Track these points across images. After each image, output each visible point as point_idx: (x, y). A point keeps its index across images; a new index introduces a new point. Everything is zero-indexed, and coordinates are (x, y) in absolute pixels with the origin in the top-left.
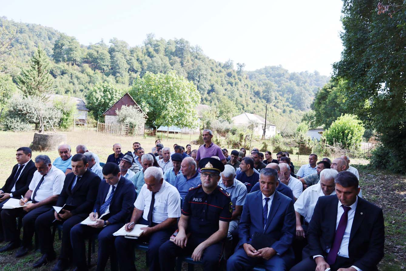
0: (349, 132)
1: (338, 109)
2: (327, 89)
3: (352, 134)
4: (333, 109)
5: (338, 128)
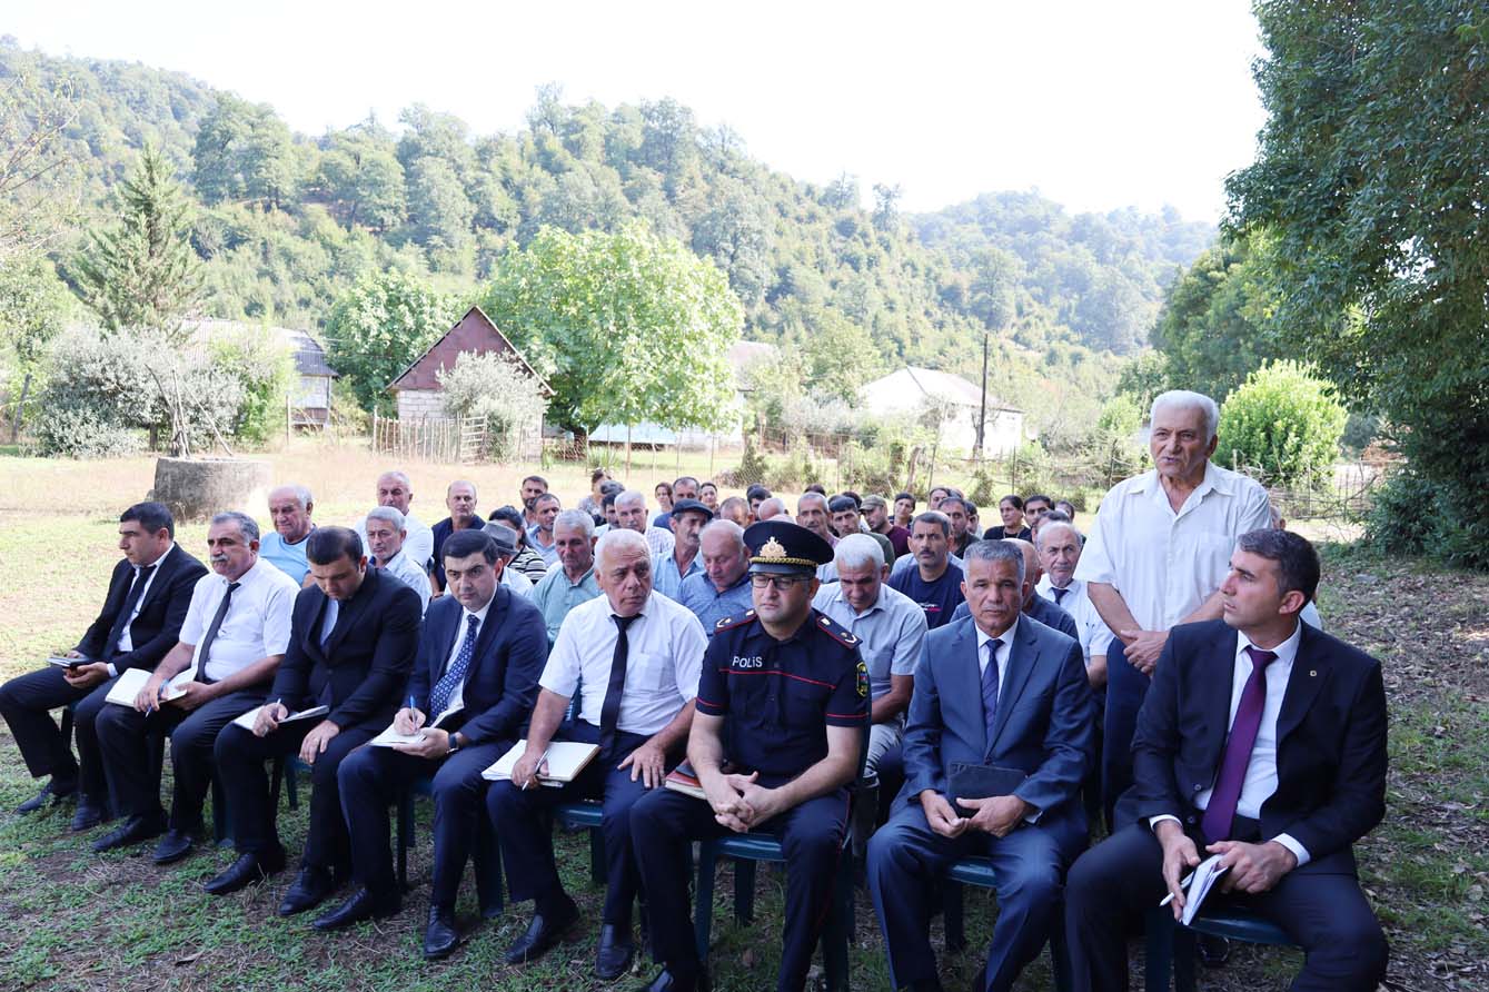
0: (1288, 428)
1: (1250, 345)
2: (1208, 271)
3: (1299, 434)
4: (1233, 342)
5: (1249, 413)
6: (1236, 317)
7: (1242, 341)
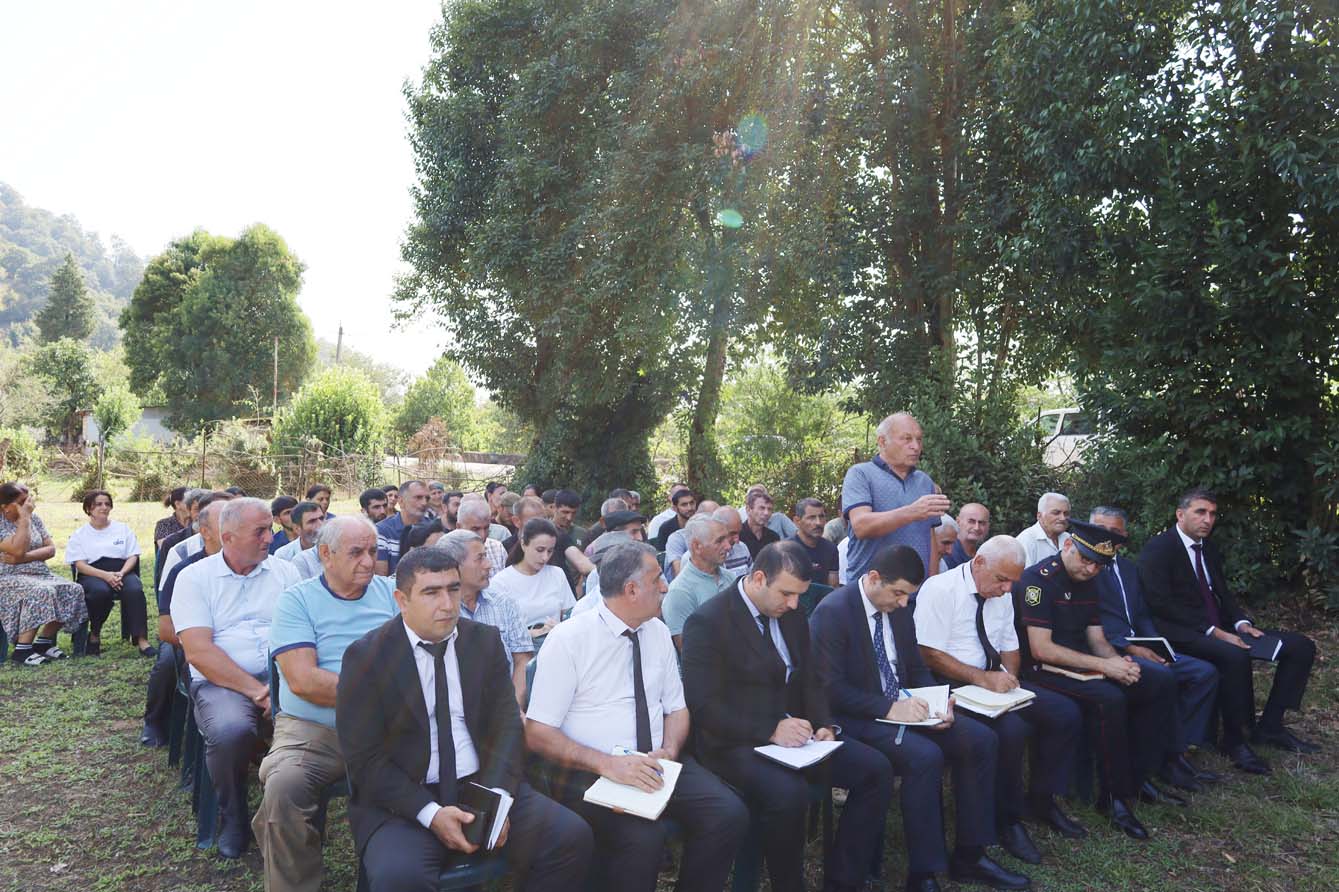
0: (355, 421)
2: (170, 271)
6: (209, 318)
7: (215, 341)
